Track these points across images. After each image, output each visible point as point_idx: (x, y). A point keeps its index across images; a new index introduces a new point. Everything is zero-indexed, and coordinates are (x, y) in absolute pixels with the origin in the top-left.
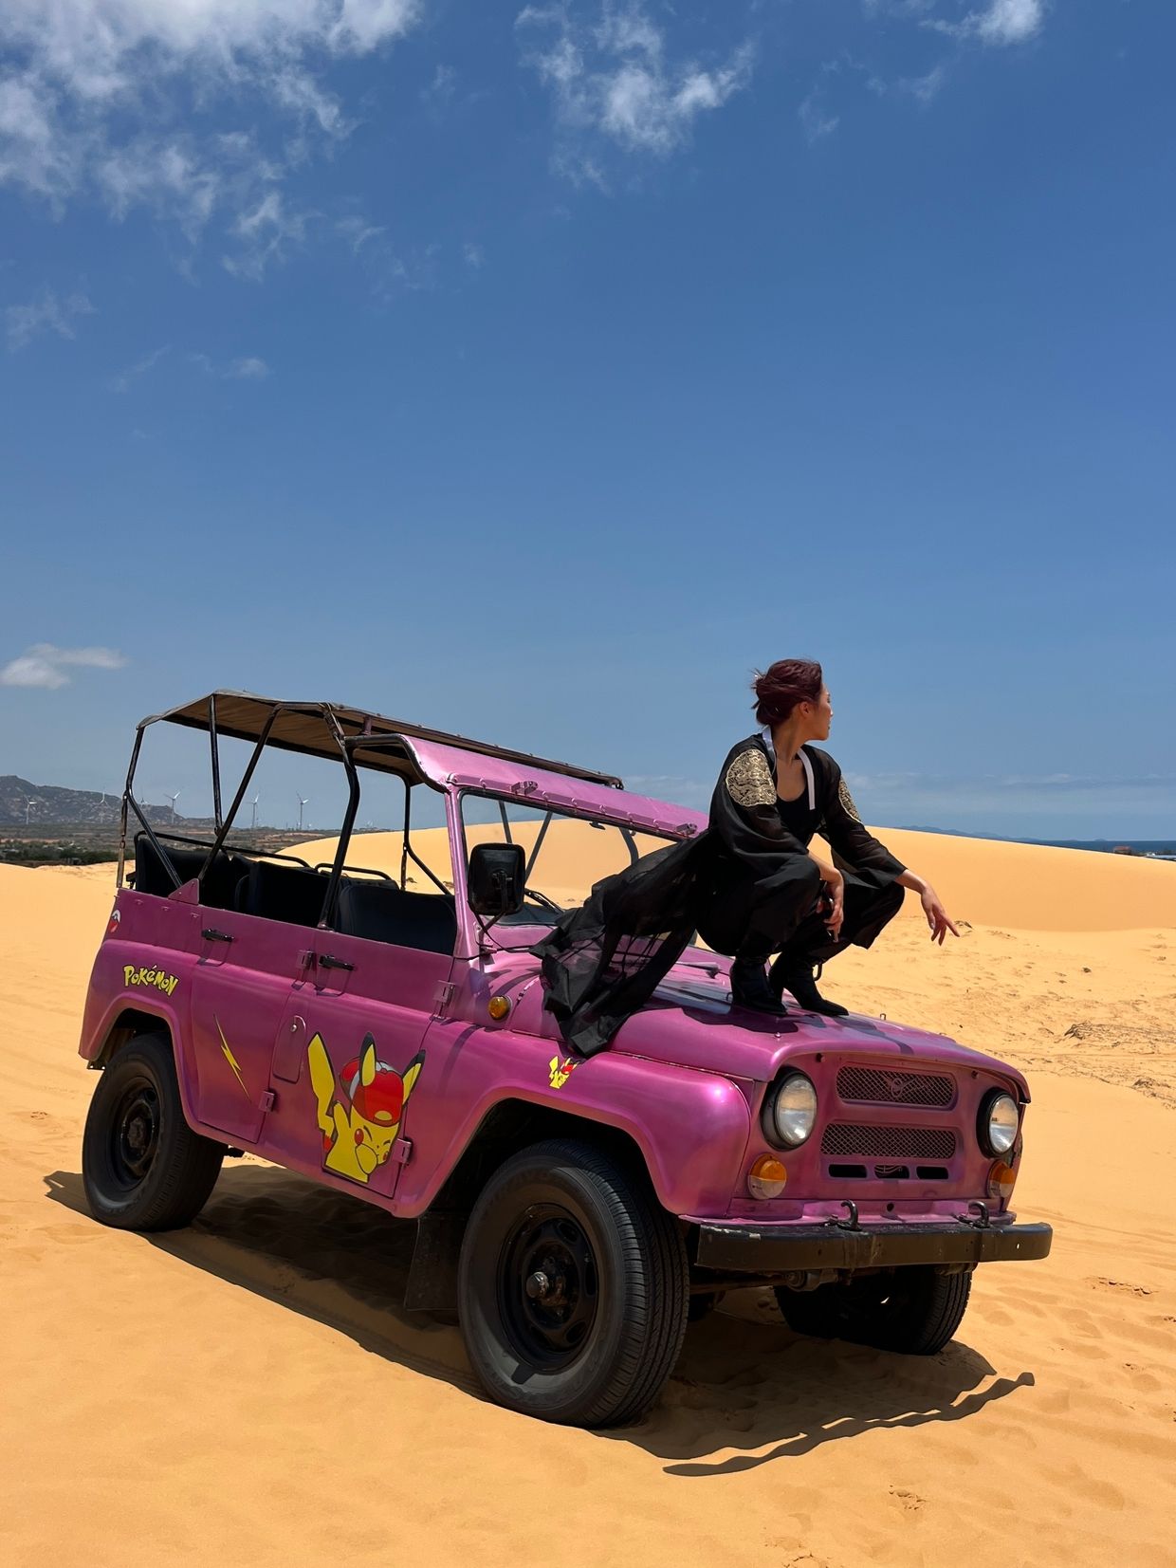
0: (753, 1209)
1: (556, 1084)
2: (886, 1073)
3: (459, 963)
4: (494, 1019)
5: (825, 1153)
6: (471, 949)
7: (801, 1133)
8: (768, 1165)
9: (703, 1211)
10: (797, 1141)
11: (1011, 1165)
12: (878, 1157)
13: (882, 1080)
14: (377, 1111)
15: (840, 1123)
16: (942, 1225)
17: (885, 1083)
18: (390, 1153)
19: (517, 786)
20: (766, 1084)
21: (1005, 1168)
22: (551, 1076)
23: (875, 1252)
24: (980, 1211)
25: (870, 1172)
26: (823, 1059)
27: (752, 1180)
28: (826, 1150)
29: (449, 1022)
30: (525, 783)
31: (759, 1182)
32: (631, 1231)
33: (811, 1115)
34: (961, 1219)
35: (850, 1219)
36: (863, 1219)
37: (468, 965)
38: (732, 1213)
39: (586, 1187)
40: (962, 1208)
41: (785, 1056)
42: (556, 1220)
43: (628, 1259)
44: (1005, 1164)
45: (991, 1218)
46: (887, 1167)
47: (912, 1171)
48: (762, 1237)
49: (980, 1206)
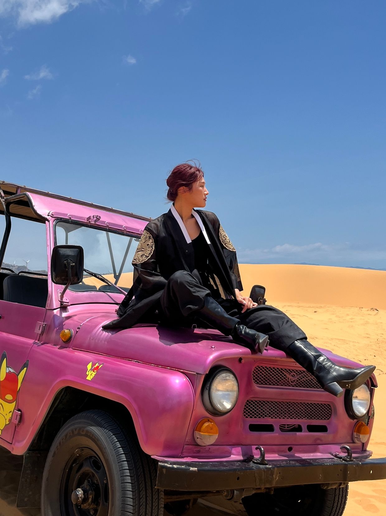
0: (199, 452)
1: (89, 378)
2: (285, 370)
3: (49, 312)
4: (64, 342)
5: (247, 417)
6: (56, 303)
7: (228, 406)
8: (206, 424)
9: (166, 453)
10: (225, 410)
11: (368, 423)
12: (282, 420)
13: (283, 374)
14: (6, 395)
15: (256, 399)
16: (322, 460)
17: (285, 375)
18: (11, 418)
19: (89, 218)
20: (204, 376)
21: (363, 425)
22: (87, 373)
23: (276, 477)
24: (346, 450)
25: (276, 428)
26: (243, 361)
27: (197, 434)
28: (247, 415)
29: (42, 344)
30: (93, 216)
31: (201, 435)
32: (126, 465)
33: (234, 394)
34: (336, 456)
35: (260, 458)
36: (269, 457)
37: (54, 313)
38: (185, 454)
39: (102, 438)
40: (336, 449)
41: (217, 359)
42: (91, 457)
43: (123, 482)
44: (364, 423)
45: (353, 455)
46: (288, 425)
47: (304, 427)
48: (198, 469)
49: (346, 448)
